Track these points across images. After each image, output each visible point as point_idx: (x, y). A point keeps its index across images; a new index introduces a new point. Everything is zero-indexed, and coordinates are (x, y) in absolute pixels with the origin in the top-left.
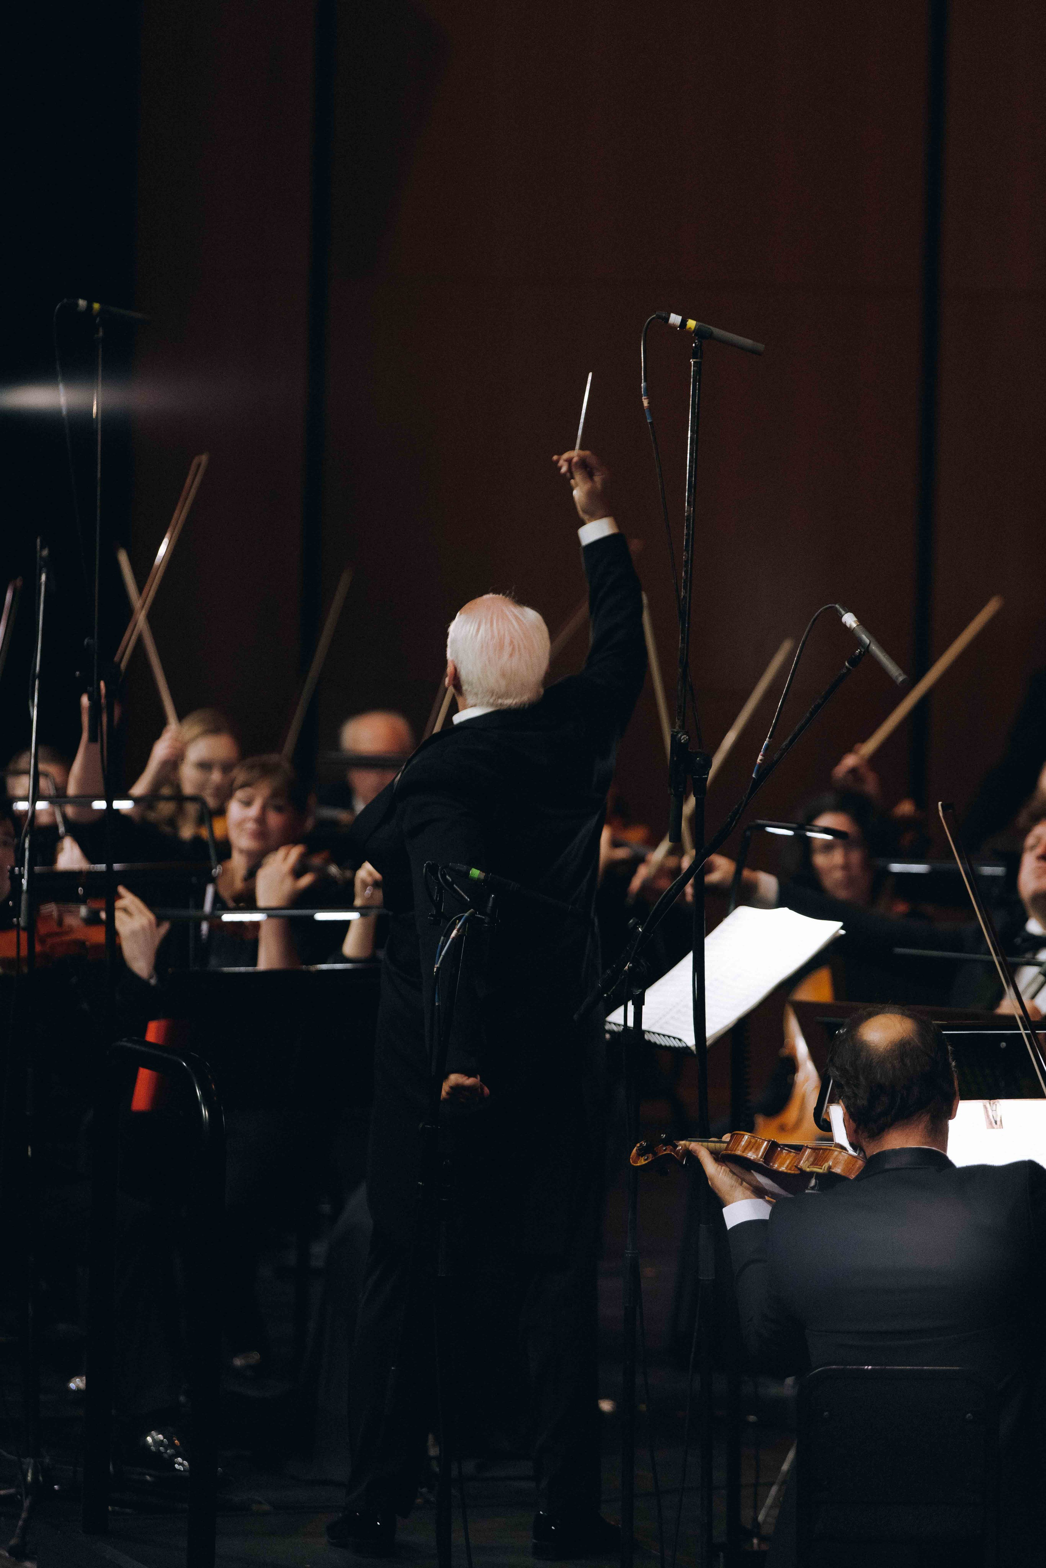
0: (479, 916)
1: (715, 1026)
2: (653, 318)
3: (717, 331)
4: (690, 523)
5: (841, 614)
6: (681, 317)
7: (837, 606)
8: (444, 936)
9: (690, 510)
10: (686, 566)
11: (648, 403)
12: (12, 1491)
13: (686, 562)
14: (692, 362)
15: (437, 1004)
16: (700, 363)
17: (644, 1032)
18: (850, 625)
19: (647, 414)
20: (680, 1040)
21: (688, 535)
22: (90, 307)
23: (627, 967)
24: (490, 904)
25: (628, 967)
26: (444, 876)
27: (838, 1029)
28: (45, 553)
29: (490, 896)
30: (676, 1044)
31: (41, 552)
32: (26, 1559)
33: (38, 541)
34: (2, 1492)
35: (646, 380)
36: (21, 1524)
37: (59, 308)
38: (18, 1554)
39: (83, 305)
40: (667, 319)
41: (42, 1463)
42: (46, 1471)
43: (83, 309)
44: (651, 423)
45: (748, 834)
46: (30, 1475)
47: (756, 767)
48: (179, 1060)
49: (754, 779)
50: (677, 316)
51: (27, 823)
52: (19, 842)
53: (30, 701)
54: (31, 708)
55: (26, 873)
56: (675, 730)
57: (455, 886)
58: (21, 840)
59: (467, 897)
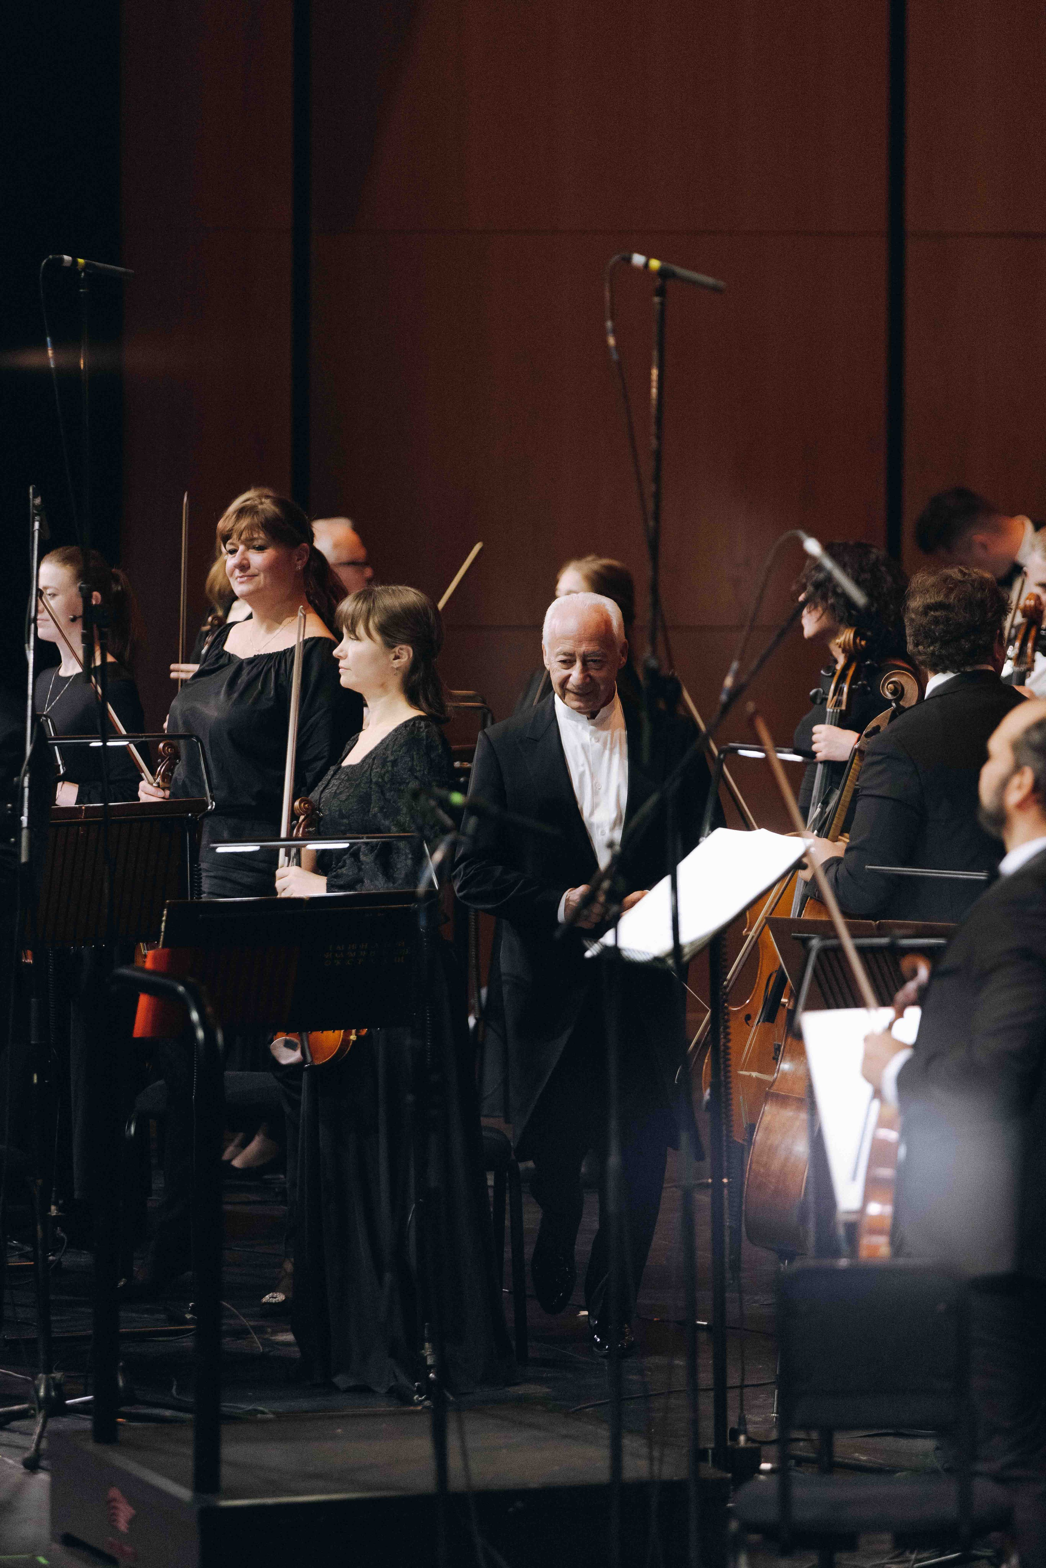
0: (462, 840)
1: (690, 936)
2: (617, 259)
3: (680, 271)
5: (802, 539)
6: (644, 258)
7: (802, 534)
11: (615, 342)
12: (26, 1406)
13: (655, 493)
14: (656, 301)
17: (622, 950)
19: (614, 352)
22: (75, 262)
23: (605, 885)
24: (472, 828)
26: (427, 803)
28: (38, 501)
29: (470, 819)
31: (33, 500)
32: (39, 1470)
33: (31, 491)
34: (16, 1407)
35: (613, 319)
36: (35, 1437)
37: (46, 263)
38: (32, 1465)
39: (68, 262)
40: (629, 260)
41: (54, 1378)
42: (58, 1387)
43: (68, 265)
44: (617, 361)
45: (722, 757)
46: (42, 1390)
47: (725, 689)
48: (176, 985)
49: (724, 702)
50: (640, 256)
51: (26, 763)
52: (18, 782)
53: (26, 645)
54: (27, 652)
55: (26, 810)
56: (645, 655)
57: (438, 811)
58: (19, 779)
59: (449, 821)
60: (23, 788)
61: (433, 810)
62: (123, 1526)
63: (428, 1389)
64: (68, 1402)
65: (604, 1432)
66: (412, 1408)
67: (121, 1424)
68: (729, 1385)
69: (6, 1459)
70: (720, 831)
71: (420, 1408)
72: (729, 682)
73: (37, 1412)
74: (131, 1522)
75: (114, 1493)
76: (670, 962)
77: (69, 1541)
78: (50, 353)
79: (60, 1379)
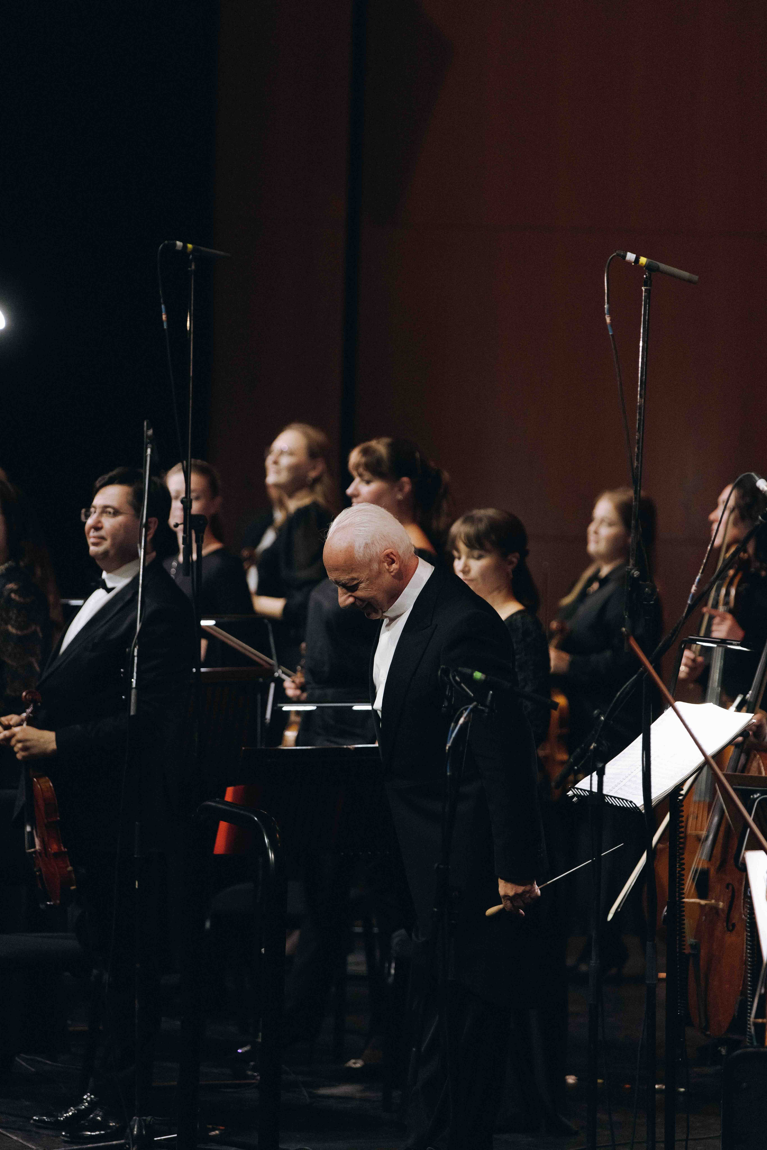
0: (481, 708)
1: (658, 791)
2: (614, 256)
3: (663, 266)
4: (641, 410)
5: (755, 480)
6: (635, 255)
7: (753, 474)
8: (454, 723)
9: (642, 401)
10: (638, 443)
11: (610, 320)
12: (124, 1143)
13: (638, 440)
14: (644, 289)
15: (448, 774)
16: (649, 290)
17: (604, 796)
18: (763, 488)
19: (609, 328)
20: (631, 802)
21: (640, 420)
22: (185, 247)
23: (592, 747)
24: (489, 698)
25: (594, 746)
26: (454, 677)
27: (753, 794)
28: (150, 432)
29: (489, 692)
30: (628, 805)
31: (147, 432)
33: (145, 424)
34: (114, 1142)
35: (608, 303)
37: (162, 248)
39: (180, 246)
40: (624, 257)
41: (145, 1120)
42: (148, 1127)
43: (180, 249)
44: (612, 335)
45: (683, 647)
46: (136, 1130)
47: (691, 596)
48: (253, 816)
49: (689, 605)
50: (632, 254)
51: (136, 637)
52: (130, 651)
53: (138, 545)
54: (139, 550)
55: (135, 674)
56: (629, 567)
57: (462, 685)
58: (131, 649)
59: (471, 693)
60: (134, 656)
61: (458, 684)
64: (155, 1139)
68: (676, 1139)
70: (679, 704)
72: (694, 588)
73: (131, 1146)
76: (641, 808)
78: (164, 317)
79: (150, 1121)
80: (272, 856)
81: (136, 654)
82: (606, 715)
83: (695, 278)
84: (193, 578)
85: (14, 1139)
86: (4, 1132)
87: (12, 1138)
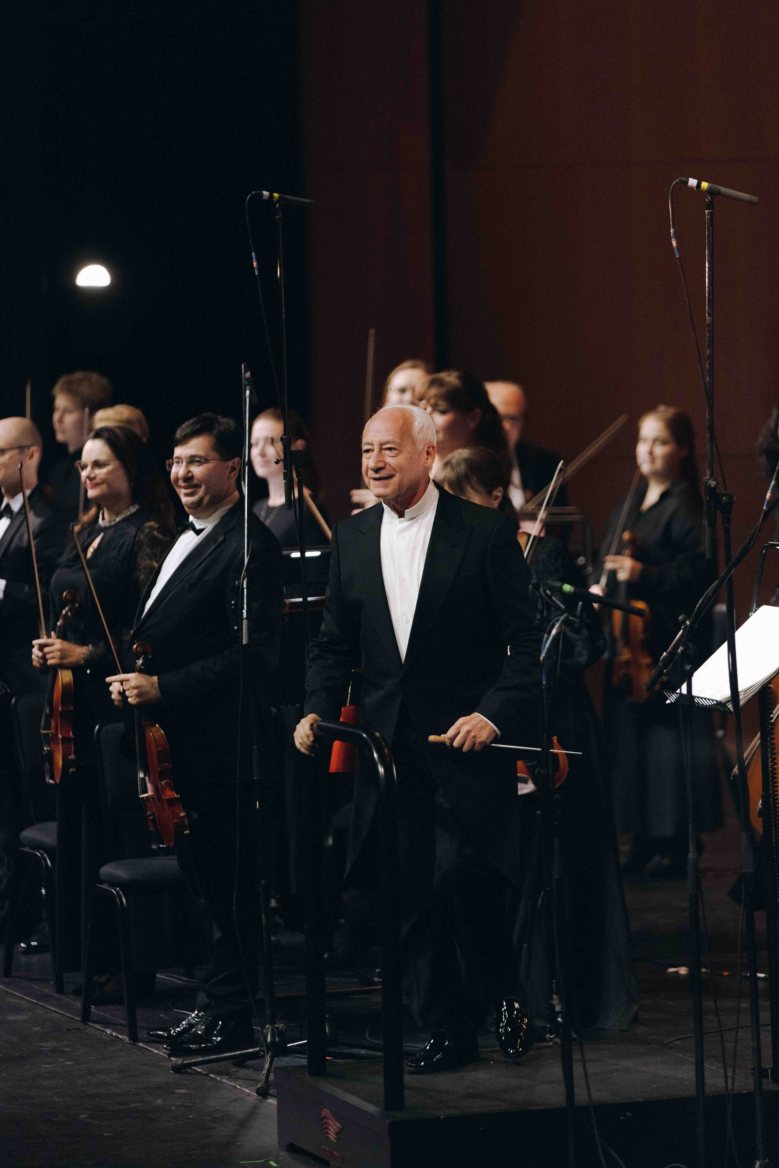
0: (572, 619)
2: (677, 182)
3: (724, 190)
4: (710, 328)
6: (697, 181)
8: (547, 634)
9: (710, 319)
10: (709, 360)
11: (676, 244)
12: (258, 1049)
13: (709, 357)
14: (707, 213)
15: (544, 683)
16: (712, 213)
17: (695, 697)
19: (676, 251)
21: (709, 337)
22: (271, 196)
23: (679, 650)
24: (579, 609)
25: (681, 650)
26: (545, 591)
28: (248, 375)
29: (579, 604)
31: (245, 374)
32: (269, 1097)
33: (243, 367)
34: (250, 1050)
35: (673, 228)
36: (265, 1072)
37: (250, 198)
38: (263, 1093)
39: (267, 195)
40: (687, 183)
41: (277, 1028)
42: (281, 1034)
43: (267, 198)
44: (679, 258)
45: (764, 552)
46: (269, 1037)
47: (766, 502)
48: (361, 733)
49: (765, 511)
50: (694, 180)
51: (244, 570)
52: (239, 584)
53: (242, 482)
54: (243, 487)
55: (245, 606)
56: (706, 478)
57: (553, 598)
58: (240, 582)
59: (562, 605)
60: (243, 589)
61: (550, 597)
62: (332, 1137)
63: (556, 1029)
64: (288, 1045)
65: (691, 1058)
66: (545, 1044)
67: (328, 1060)
69: (244, 1089)
70: (764, 608)
71: (551, 1044)
73: (266, 1052)
74: (337, 1134)
75: (326, 1112)
76: (730, 706)
77: (293, 1149)
78: (255, 264)
79: (282, 1029)
80: (381, 770)
81: (245, 586)
82: (691, 620)
83: (755, 199)
84: (295, 512)
85: (155, 1052)
86: (146, 1047)
87: (153, 1052)
